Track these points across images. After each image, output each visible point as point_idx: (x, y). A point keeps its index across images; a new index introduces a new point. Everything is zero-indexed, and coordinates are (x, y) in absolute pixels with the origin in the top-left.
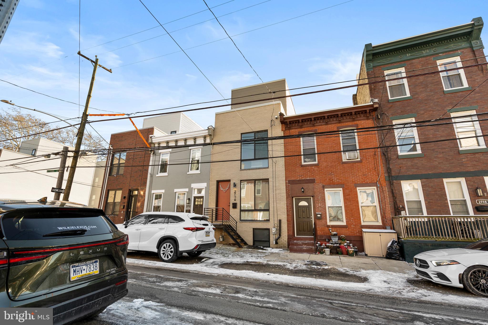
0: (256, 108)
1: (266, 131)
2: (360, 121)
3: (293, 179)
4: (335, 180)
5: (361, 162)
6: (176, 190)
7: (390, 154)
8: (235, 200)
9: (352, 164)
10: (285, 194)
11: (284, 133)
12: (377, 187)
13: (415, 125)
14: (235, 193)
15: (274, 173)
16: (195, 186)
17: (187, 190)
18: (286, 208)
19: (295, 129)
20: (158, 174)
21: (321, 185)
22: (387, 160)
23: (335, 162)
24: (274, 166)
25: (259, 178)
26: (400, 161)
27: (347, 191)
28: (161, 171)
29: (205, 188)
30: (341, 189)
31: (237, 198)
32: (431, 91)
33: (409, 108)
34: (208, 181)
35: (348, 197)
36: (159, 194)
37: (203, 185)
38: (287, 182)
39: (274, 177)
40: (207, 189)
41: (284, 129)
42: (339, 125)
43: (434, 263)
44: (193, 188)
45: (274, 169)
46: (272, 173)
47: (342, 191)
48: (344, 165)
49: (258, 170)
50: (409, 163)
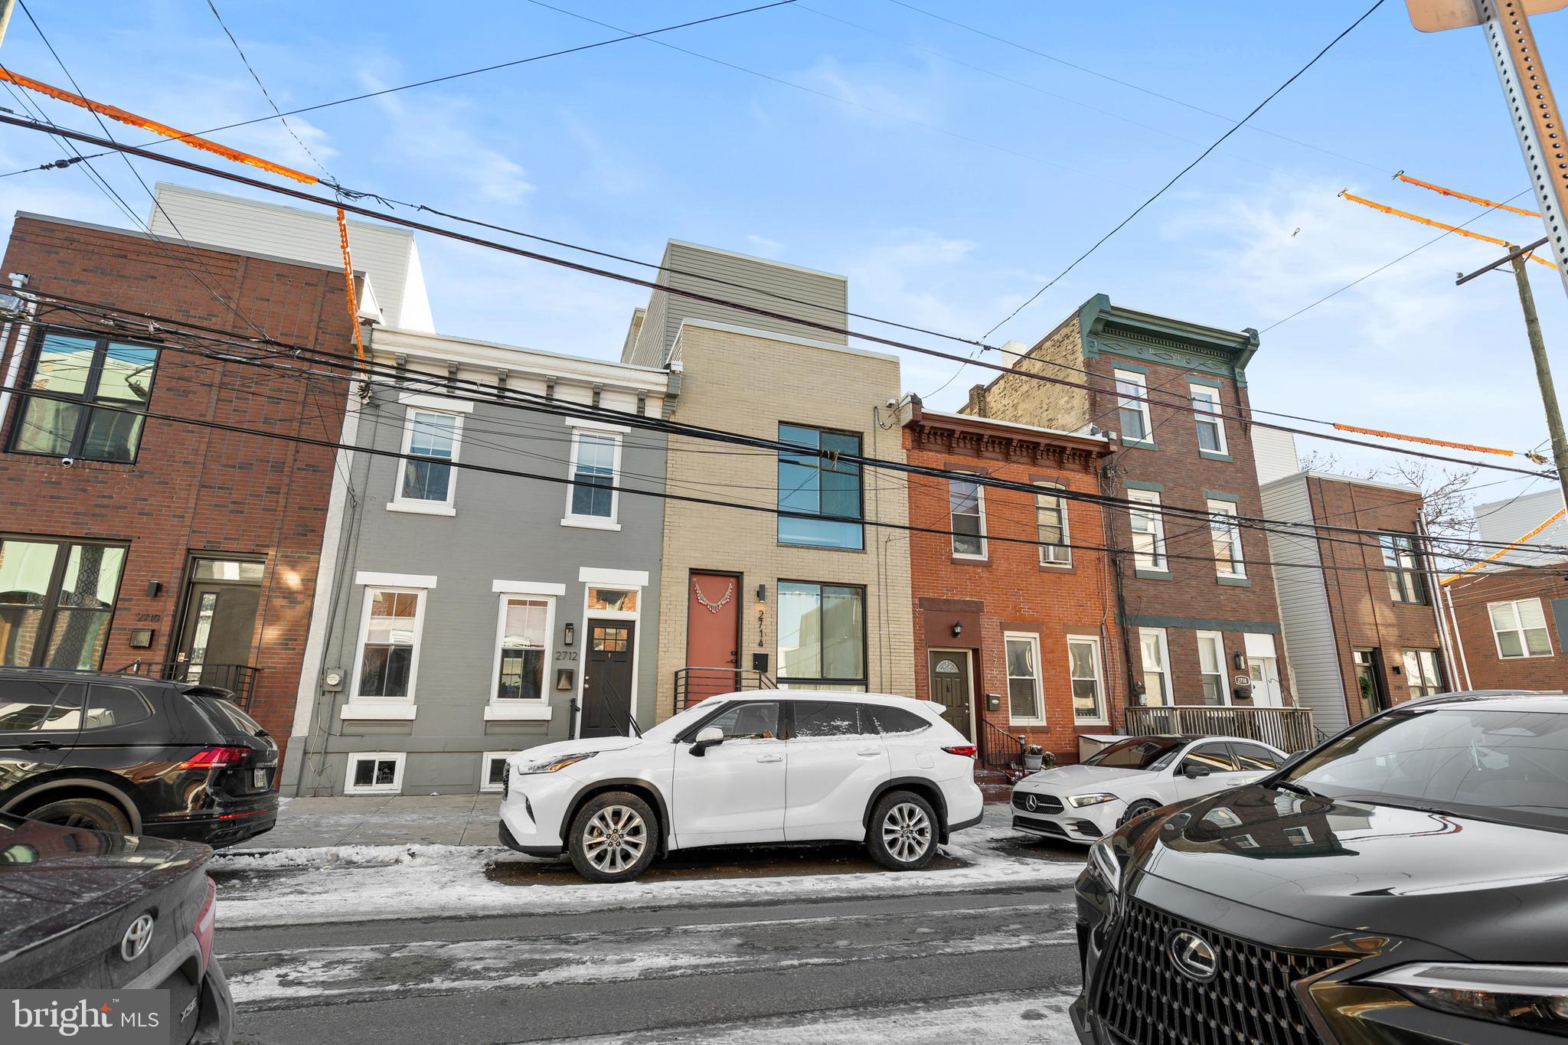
0: (829, 353)
1: (859, 436)
2: (1073, 473)
3: (931, 595)
4: (1026, 610)
5: (1072, 573)
6: (498, 585)
7: (1124, 566)
8: (761, 644)
9: (1057, 575)
10: (912, 637)
11: (908, 457)
12: (1102, 638)
13: (1159, 509)
14: (761, 619)
15: (882, 570)
16: (594, 577)
17: (560, 589)
18: (914, 677)
19: (937, 452)
20: (392, 501)
21: (996, 620)
22: (1118, 575)
23: (1026, 564)
24: (882, 550)
25: (837, 581)
26: (1138, 584)
27: (1049, 641)
28: (412, 490)
29: (639, 589)
30: (1037, 635)
31: (767, 638)
32: (1183, 444)
33: (1152, 469)
34: (655, 565)
35: (1050, 656)
36: (396, 591)
37: (633, 580)
38: (917, 601)
39: (883, 583)
40: (653, 593)
41: (909, 444)
42: (1033, 470)
43: (1072, 800)
44: (587, 585)
45: (882, 557)
46: (876, 570)
47: (1038, 639)
48: (1044, 574)
49: (835, 555)
50: (1152, 591)
